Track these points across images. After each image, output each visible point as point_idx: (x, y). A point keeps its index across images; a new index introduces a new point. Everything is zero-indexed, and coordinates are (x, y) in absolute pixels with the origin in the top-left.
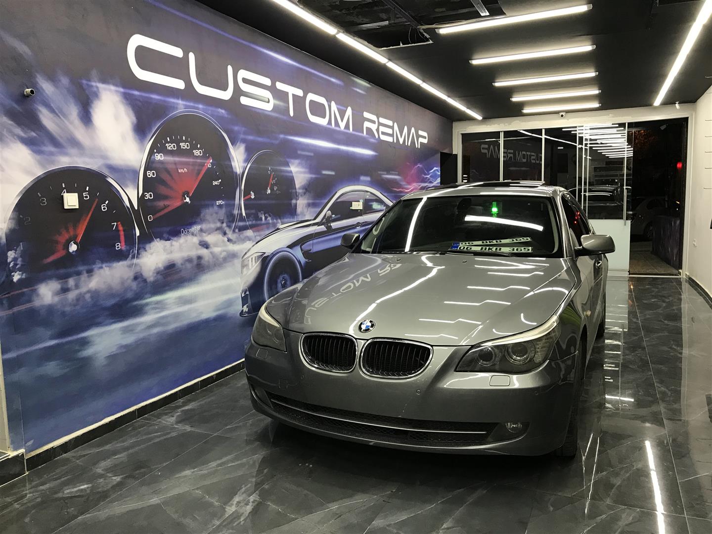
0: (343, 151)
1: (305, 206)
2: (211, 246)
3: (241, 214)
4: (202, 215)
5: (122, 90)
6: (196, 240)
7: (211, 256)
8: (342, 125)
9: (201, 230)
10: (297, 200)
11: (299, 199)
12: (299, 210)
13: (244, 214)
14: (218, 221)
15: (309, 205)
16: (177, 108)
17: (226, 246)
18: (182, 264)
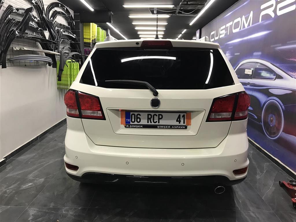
0: (245, 40)
8: (246, 25)
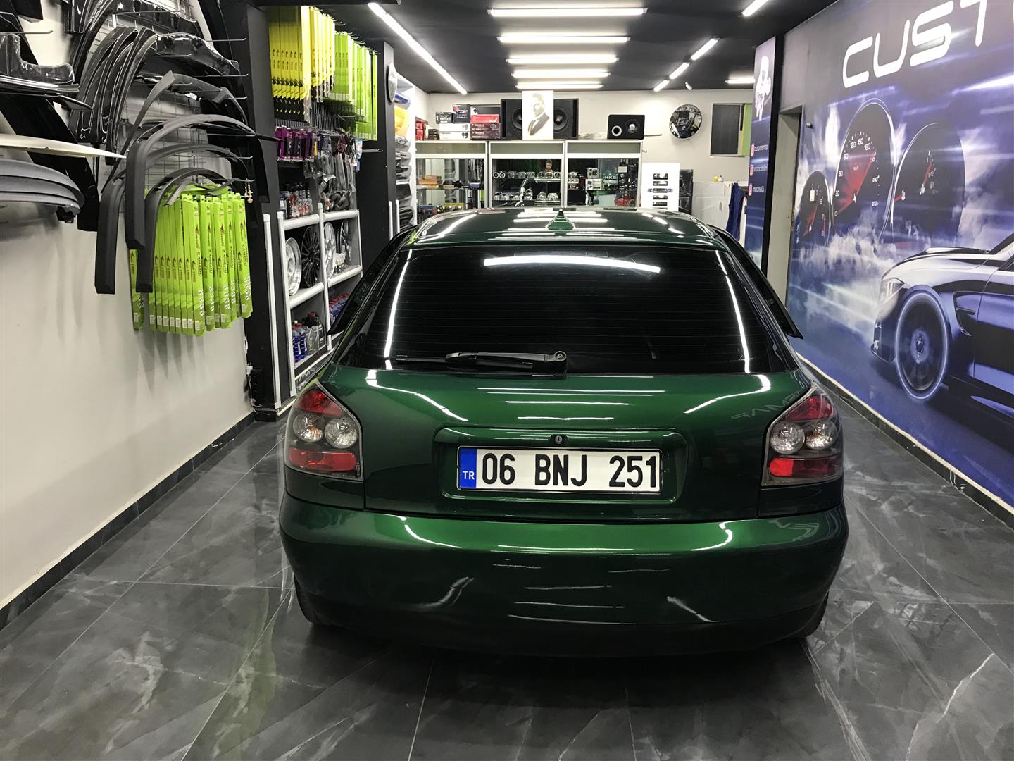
1: (975, 221)
2: (862, 252)
3: (890, 220)
4: (861, 216)
5: (837, 103)
6: (854, 241)
7: (860, 264)
9: (859, 232)
10: (962, 207)
11: (968, 205)
12: (964, 226)
13: (892, 222)
14: (870, 225)
15: (985, 220)
16: (860, 104)
17: (872, 257)
18: (845, 263)
